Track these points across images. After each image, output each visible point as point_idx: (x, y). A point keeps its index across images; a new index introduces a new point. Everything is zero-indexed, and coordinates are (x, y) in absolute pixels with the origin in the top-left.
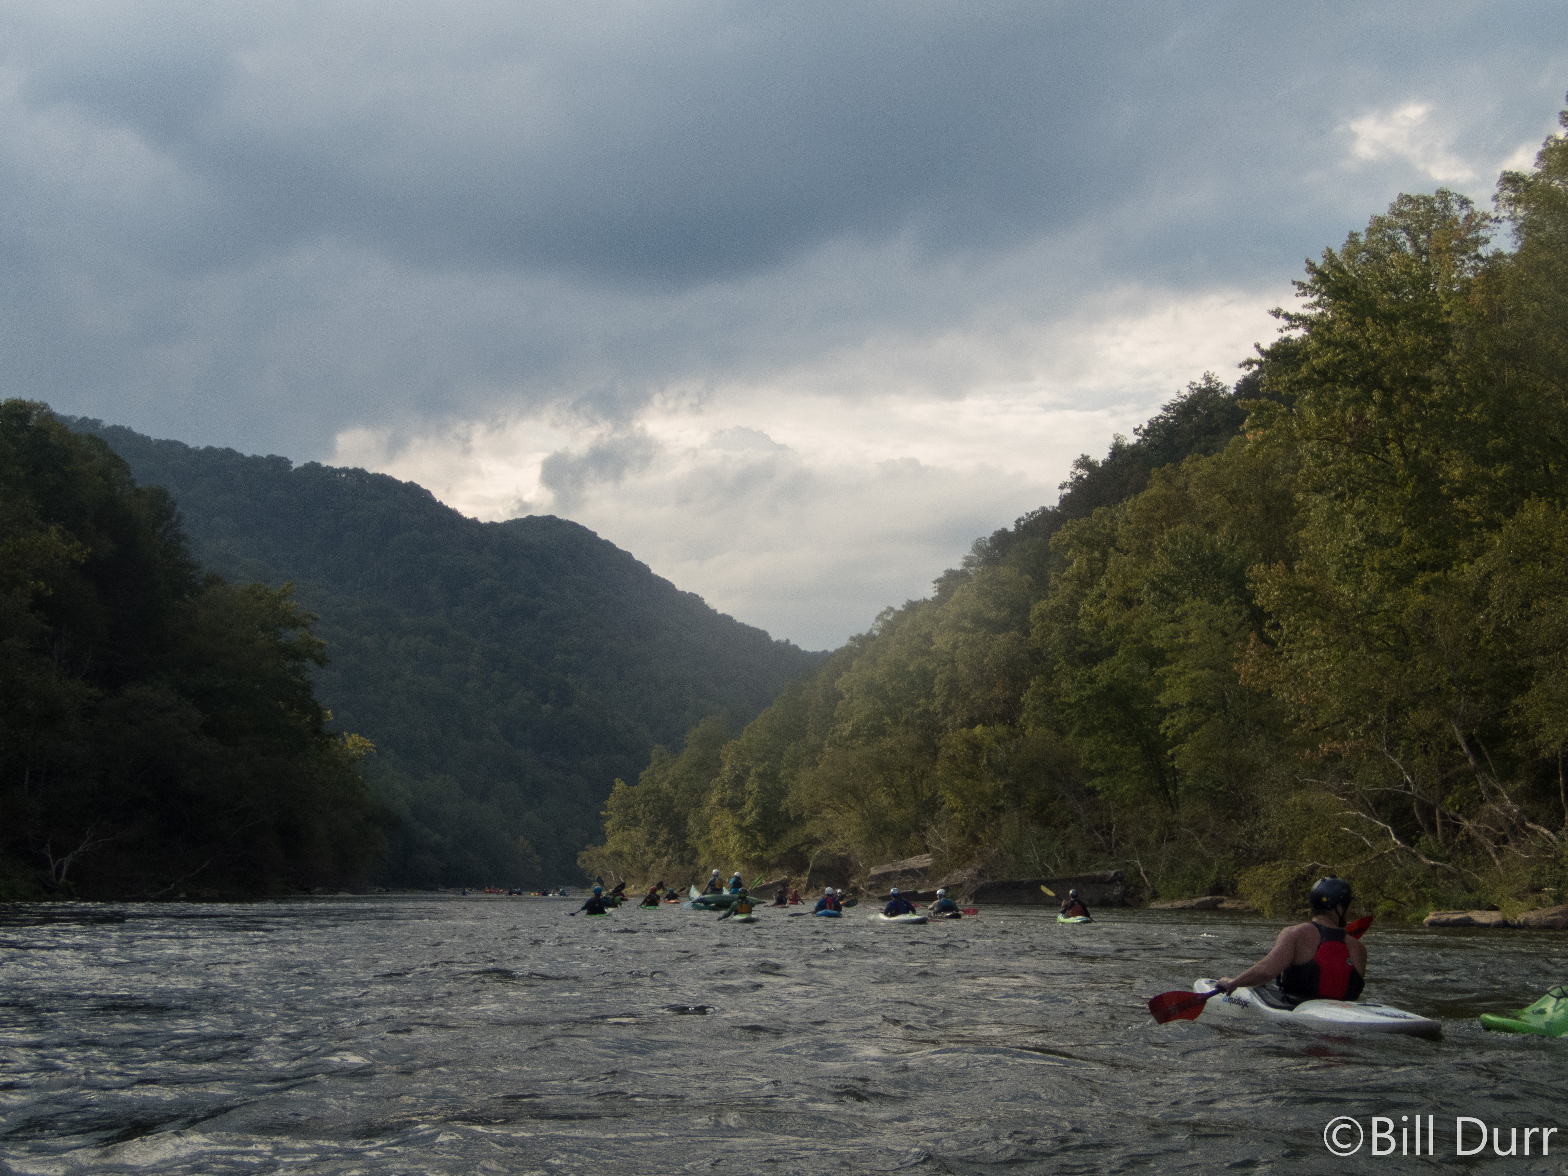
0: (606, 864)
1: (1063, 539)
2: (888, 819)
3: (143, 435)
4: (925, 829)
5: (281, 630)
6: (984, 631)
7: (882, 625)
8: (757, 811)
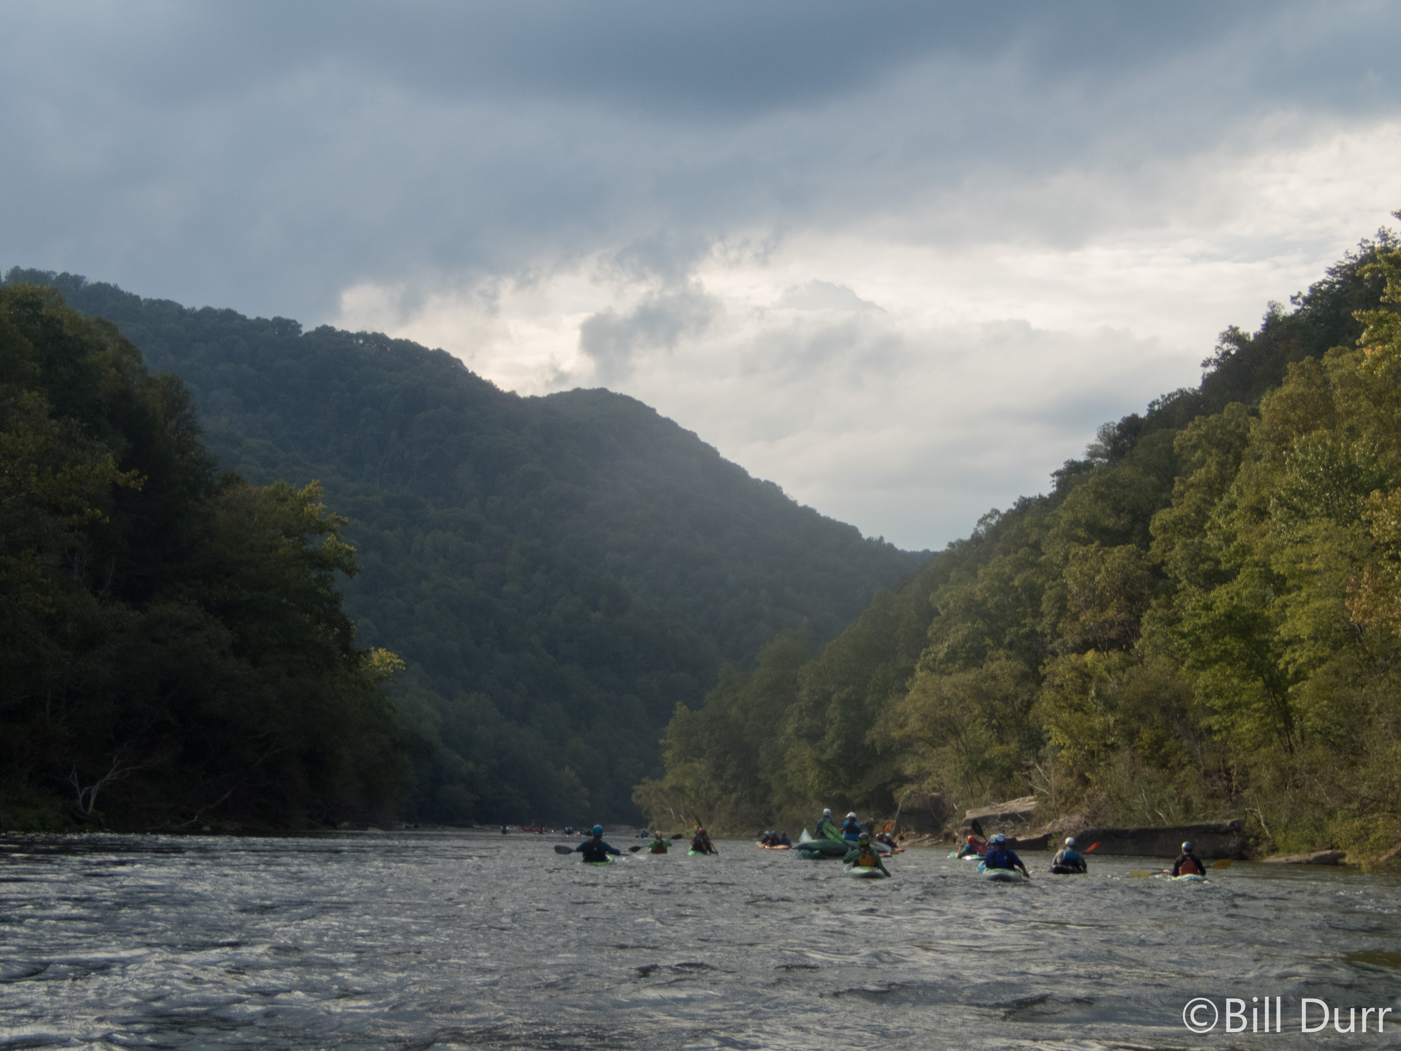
0: (665, 801)
1: (1190, 440)
2: (987, 756)
3: (131, 294)
4: (1028, 768)
5: (307, 536)
6: (1097, 543)
7: (986, 529)
8: (839, 742)
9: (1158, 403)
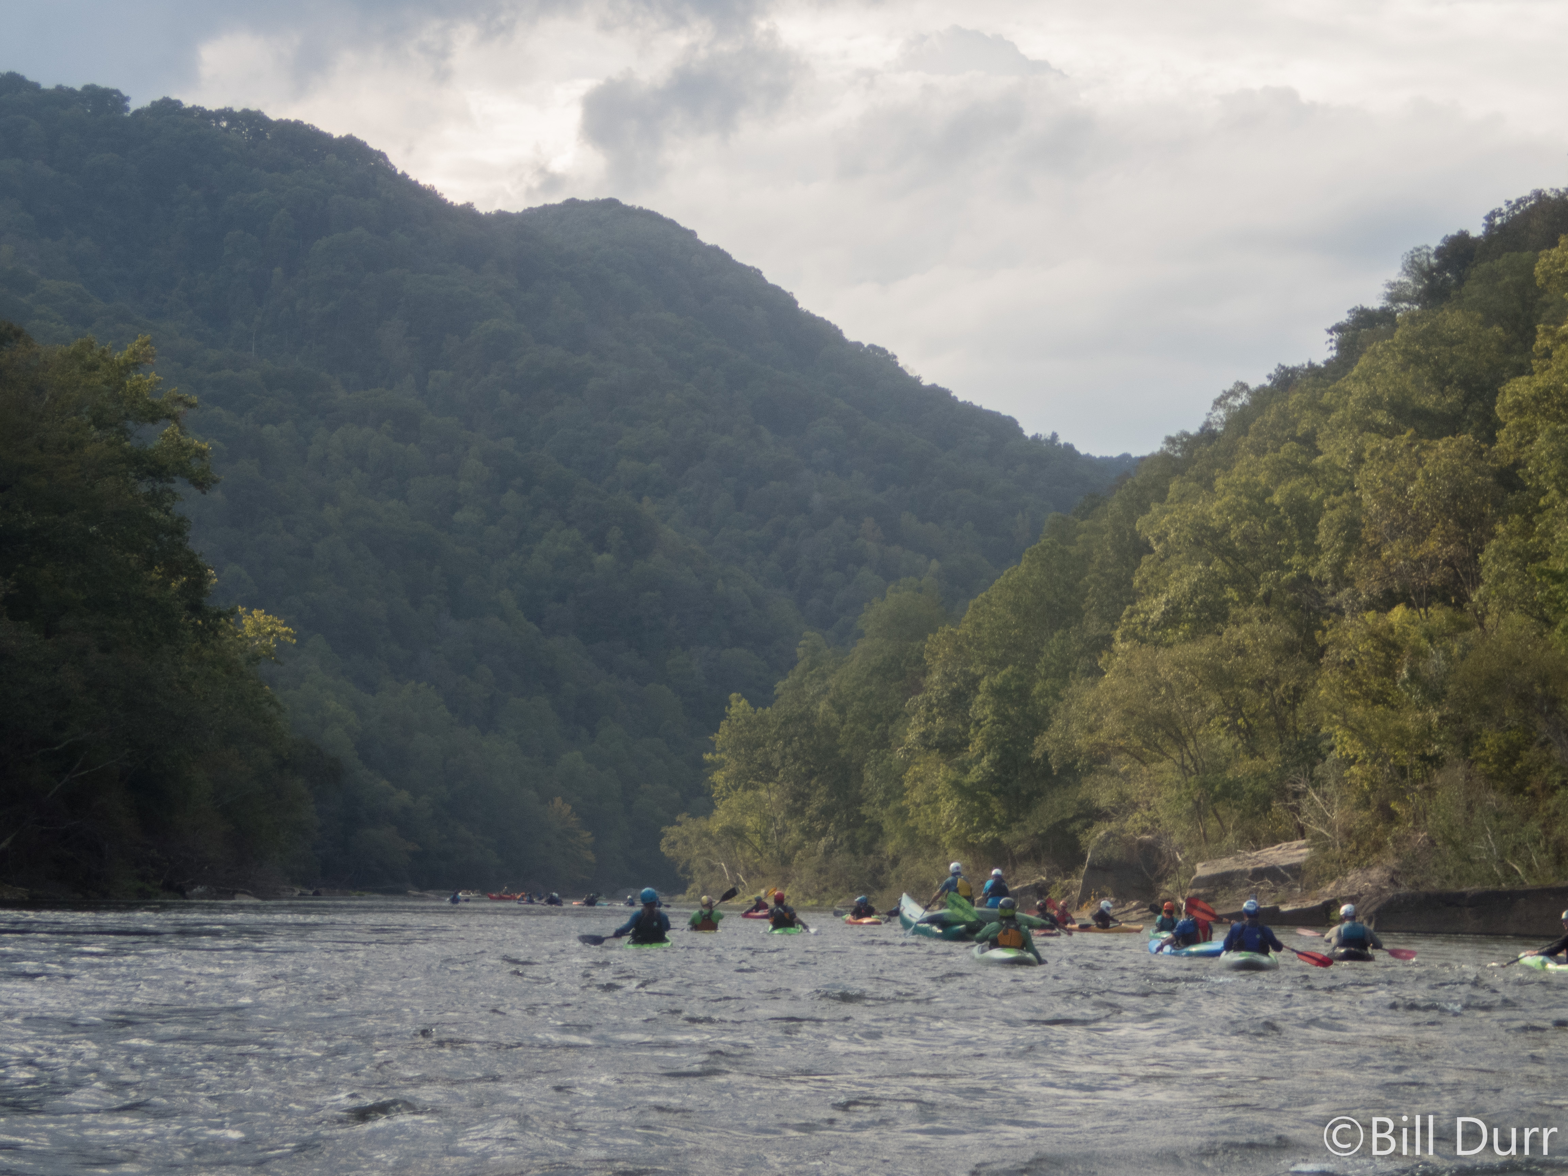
0: (714, 850)
2: (1230, 776)
4: (1296, 795)
5: (130, 424)
6: (1409, 433)
7: (1227, 415)
8: (991, 757)
9: (1501, 215)
